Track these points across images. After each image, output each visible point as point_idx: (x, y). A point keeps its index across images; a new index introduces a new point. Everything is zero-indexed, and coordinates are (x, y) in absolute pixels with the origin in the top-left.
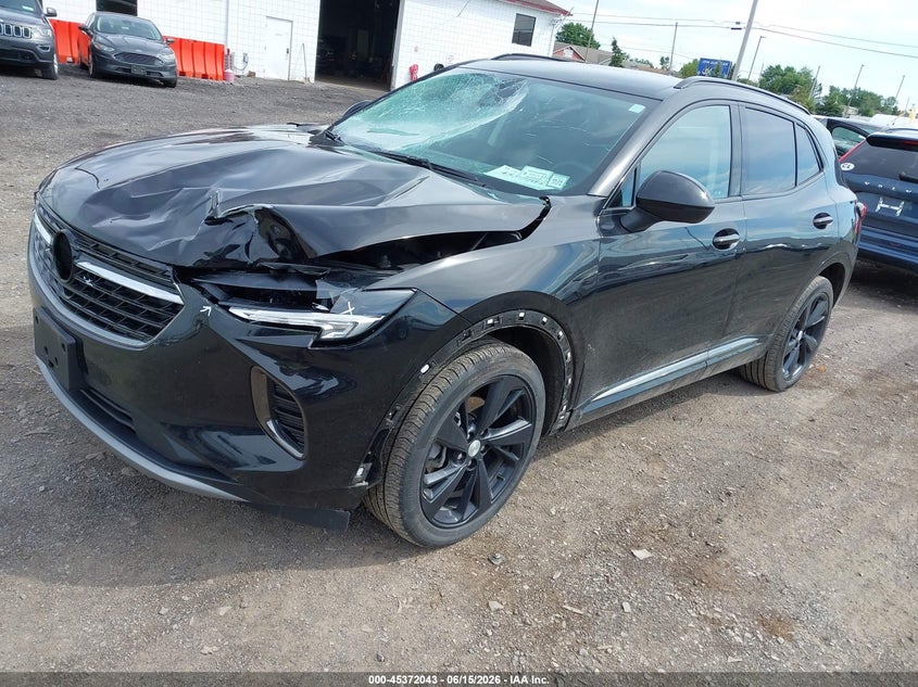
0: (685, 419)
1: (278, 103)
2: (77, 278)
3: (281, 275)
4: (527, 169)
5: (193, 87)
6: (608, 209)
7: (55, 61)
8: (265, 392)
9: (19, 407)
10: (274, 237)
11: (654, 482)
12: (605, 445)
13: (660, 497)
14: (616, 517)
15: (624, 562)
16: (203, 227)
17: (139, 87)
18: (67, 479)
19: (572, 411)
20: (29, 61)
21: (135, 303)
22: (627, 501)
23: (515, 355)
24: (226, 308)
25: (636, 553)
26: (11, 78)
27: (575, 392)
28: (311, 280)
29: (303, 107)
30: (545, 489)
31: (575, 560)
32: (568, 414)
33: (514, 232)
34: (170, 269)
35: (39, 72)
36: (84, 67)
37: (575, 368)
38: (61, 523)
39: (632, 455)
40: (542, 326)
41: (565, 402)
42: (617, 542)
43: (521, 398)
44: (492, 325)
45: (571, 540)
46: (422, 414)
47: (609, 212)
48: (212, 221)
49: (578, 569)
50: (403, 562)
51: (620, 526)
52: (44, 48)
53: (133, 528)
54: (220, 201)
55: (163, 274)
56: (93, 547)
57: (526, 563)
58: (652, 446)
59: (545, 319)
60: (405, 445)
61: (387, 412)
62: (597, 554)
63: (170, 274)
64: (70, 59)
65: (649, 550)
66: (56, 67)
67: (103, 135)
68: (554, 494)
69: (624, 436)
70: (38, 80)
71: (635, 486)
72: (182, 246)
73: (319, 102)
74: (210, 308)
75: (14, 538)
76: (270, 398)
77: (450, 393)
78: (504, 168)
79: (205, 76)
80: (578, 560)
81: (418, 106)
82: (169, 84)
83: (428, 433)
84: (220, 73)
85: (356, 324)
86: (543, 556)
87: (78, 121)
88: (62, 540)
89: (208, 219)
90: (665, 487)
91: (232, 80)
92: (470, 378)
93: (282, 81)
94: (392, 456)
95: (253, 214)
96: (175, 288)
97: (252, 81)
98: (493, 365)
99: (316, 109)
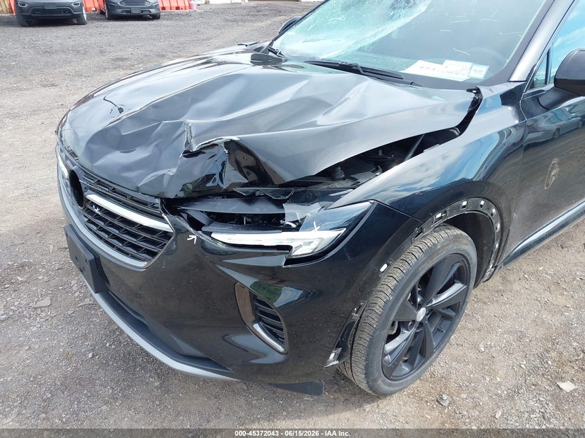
0: (571, 246)
1: (227, 20)
2: (89, 206)
3: (250, 199)
4: (447, 62)
5: (171, 17)
6: (528, 92)
7: (84, 12)
8: (248, 300)
9: (73, 282)
10: (243, 165)
11: (560, 310)
12: (511, 278)
13: (568, 325)
14: (536, 349)
15: (552, 395)
16: (182, 159)
17: (137, 22)
18: (108, 345)
19: (496, 267)
20: (68, 14)
21: (133, 230)
22: (541, 332)
23: (456, 237)
24: (209, 234)
25: (562, 385)
26: (59, 27)
27: (500, 253)
28: (279, 204)
29: (242, 21)
30: (470, 326)
31: (510, 397)
32: (493, 269)
33: (453, 128)
34: (158, 201)
35: (75, 21)
36: (102, 13)
37: (502, 235)
38: (106, 387)
39: (535, 285)
40: (480, 209)
41: (492, 262)
42: (543, 374)
43: (459, 269)
44: (441, 218)
45: (504, 375)
46: (381, 303)
47: (529, 94)
48: (189, 154)
49: (515, 405)
50: (368, 407)
51: (541, 358)
52: (76, 4)
53: (156, 387)
54: (193, 135)
55: (153, 206)
56: (129, 409)
57: (470, 402)
58: (550, 274)
59: (482, 203)
60: (367, 329)
61: (353, 309)
62: (528, 390)
63: (159, 206)
64: (94, 9)
65: (572, 381)
66: (85, 16)
67: (117, 59)
68: (479, 330)
69: (525, 267)
70: (75, 26)
71: (546, 316)
72: (166, 180)
73: (253, 16)
74: (195, 237)
75: (72, 404)
76: (252, 305)
77: (404, 281)
78: (420, 63)
79: (178, 8)
80: (513, 396)
81: (339, 16)
82: (155, 17)
83: (388, 317)
84: (187, 4)
85: (322, 239)
86: (482, 394)
87: (101, 52)
88: (106, 403)
89: (185, 152)
90: (571, 314)
91: (195, 8)
92: (420, 266)
93: (227, 4)
94: (357, 338)
95: (223, 145)
96: (163, 218)
97: (207, 8)
98: (440, 249)
99: (251, 21)
